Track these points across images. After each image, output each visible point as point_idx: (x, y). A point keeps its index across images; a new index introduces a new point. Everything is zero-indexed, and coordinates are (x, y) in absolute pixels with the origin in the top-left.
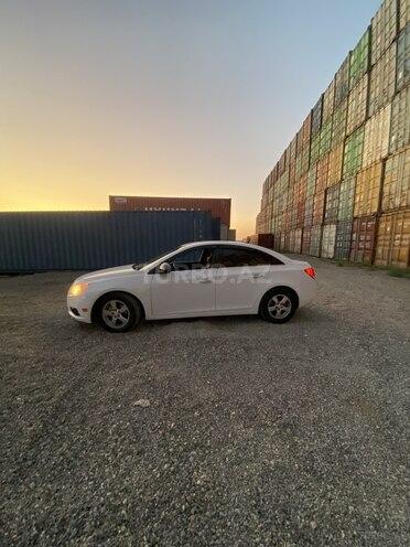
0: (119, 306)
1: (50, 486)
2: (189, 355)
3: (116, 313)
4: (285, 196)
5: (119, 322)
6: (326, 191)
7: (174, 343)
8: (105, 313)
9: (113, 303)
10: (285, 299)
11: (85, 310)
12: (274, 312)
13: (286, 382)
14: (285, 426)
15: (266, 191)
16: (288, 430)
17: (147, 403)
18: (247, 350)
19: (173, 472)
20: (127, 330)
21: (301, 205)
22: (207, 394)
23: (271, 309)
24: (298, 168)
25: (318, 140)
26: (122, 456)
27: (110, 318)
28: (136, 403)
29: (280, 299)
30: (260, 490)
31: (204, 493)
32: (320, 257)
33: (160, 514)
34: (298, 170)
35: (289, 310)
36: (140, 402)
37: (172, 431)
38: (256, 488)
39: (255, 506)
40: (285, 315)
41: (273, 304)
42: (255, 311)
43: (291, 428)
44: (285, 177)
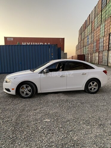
0: (27, 87)
1: (26, 143)
2: (60, 106)
3: (26, 90)
4: (90, 36)
5: (27, 94)
6: (109, 34)
7: (52, 102)
8: (21, 90)
9: (25, 86)
10: (95, 83)
11: (13, 89)
12: (91, 89)
13: (98, 113)
14: (100, 125)
15: (81, 34)
16: (102, 126)
17: (49, 120)
18: (82, 103)
19: (66, 137)
20: (31, 97)
21: (98, 41)
22: (70, 117)
23: (89, 88)
24: (96, 23)
25: (105, 10)
26: (47, 134)
27: (23, 93)
28: (45, 120)
29: (93, 83)
30: (95, 140)
31: (77, 142)
32: (107, 65)
33: (65, 146)
34: (96, 24)
35: (97, 88)
36: (46, 120)
37: (61, 128)
38: (94, 140)
39: (95, 144)
40: (95, 90)
41: (90, 85)
42: (83, 89)
43: (103, 126)
44: (89, 28)
